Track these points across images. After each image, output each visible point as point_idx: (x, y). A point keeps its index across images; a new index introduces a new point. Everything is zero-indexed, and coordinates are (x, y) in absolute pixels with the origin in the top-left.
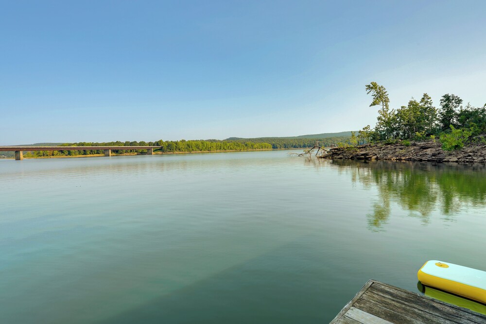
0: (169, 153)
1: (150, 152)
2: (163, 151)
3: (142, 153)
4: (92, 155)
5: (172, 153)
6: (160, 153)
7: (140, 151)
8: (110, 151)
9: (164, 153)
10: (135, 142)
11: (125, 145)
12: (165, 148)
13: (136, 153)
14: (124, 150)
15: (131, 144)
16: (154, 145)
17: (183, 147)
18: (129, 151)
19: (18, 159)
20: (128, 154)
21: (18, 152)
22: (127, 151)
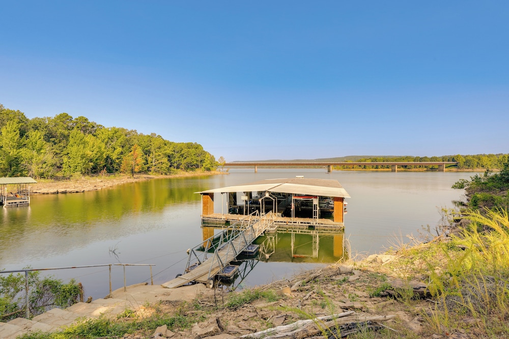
0: (467, 170)
1: (441, 168)
2: (459, 168)
3: (433, 169)
4: (382, 170)
5: (471, 170)
6: (454, 169)
7: (431, 167)
8: (396, 166)
9: (459, 170)
10: (426, 157)
11: (414, 161)
12: (462, 164)
13: (425, 169)
14: (413, 166)
15: (421, 159)
16: (449, 161)
17: (490, 163)
18: (418, 167)
19: (329, 171)
20: (417, 170)
21: (329, 166)
22: (415, 167)
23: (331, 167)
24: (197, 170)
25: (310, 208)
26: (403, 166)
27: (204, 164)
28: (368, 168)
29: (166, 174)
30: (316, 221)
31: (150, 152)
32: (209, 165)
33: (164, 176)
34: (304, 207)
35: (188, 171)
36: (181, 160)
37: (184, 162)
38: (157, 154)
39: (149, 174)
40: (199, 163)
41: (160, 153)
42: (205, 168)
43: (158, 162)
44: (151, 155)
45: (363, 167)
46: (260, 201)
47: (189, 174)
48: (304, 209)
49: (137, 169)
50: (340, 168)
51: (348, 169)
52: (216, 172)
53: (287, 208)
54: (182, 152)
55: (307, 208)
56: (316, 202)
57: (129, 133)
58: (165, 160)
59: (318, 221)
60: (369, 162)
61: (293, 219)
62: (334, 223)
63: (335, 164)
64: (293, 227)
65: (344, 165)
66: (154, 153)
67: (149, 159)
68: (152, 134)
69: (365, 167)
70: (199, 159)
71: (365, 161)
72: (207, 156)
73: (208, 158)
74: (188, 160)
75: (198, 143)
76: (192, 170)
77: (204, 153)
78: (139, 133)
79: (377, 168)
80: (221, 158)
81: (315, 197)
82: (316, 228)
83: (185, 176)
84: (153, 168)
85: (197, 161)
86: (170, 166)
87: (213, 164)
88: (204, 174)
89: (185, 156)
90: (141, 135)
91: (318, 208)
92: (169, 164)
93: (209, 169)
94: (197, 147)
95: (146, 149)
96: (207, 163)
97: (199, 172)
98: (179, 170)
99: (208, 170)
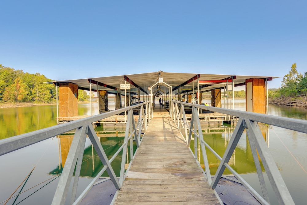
16: (223, 93)
27: (79, 97)
29: (48, 102)
31: (34, 86)
32: (83, 97)
33: (46, 104)
38: (40, 87)
39: (33, 103)
41: (42, 87)
42: (79, 99)
43: (41, 93)
44: (35, 88)
49: (19, 98)
57: (16, 72)
58: (48, 92)
66: (37, 86)
67: (33, 92)
68: (36, 73)
78: (25, 73)
84: (37, 98)
86: (52, 97)
90: (27, 74)
92: (51, 95)
93: (83, 100)
95: (30, 83)
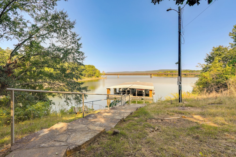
4: (175, 76)
7: (196, 75)
10: (194, 71)
11: (189, 72)
13: (194, 76)
14: (189, 74)
19: (151, 77)
20: (190, 76)
21: (151, 75)
22: (190, 75)
23: (152, 75)
24: (93, 77)
25: (142, 93)
26: (184, 75)
27: (96, 75)
28: (169, 75)
30: (144, 97)
34: (140, 93)
35: (89, 77)
36: (86, 73)
37: (87, 74)
40: (94, 74)
45: (166, 75)
46: (126, 91)
47: (90, 79)
48: (140, 94)
50: (156, 76)
51: (160, 76)
52: (101, 78)
53: (134, 93)
54: (87, 69)
55: (141, 93)
56: (144, 91)
59: (145, 97)
60: (169, 73)
61: (137, 97)
62: (149, 98)
63: (154, 74)
64: (137, 99)
65: (158, 74)
69: (167, 75)
70: (94, 72)
71: (167, 72)
72: (97, 71)
73: (97, 72)
74: (89, 73)
75: (93, 65)
76: (91, 77)
77: (96, 70)
79: (173, 75)
80: (103, 71)
81: (143, 90)
82: (144, 99)
83: (88, 80)
85: (93, 73)
87: (100, 74)
88: (96, 79)
89: (87, 71)
91: (144, 93)
94: (93, 67)
96: (97, 74)
97: (94, 78)
98: (85, 77)
99: (98, 77)
